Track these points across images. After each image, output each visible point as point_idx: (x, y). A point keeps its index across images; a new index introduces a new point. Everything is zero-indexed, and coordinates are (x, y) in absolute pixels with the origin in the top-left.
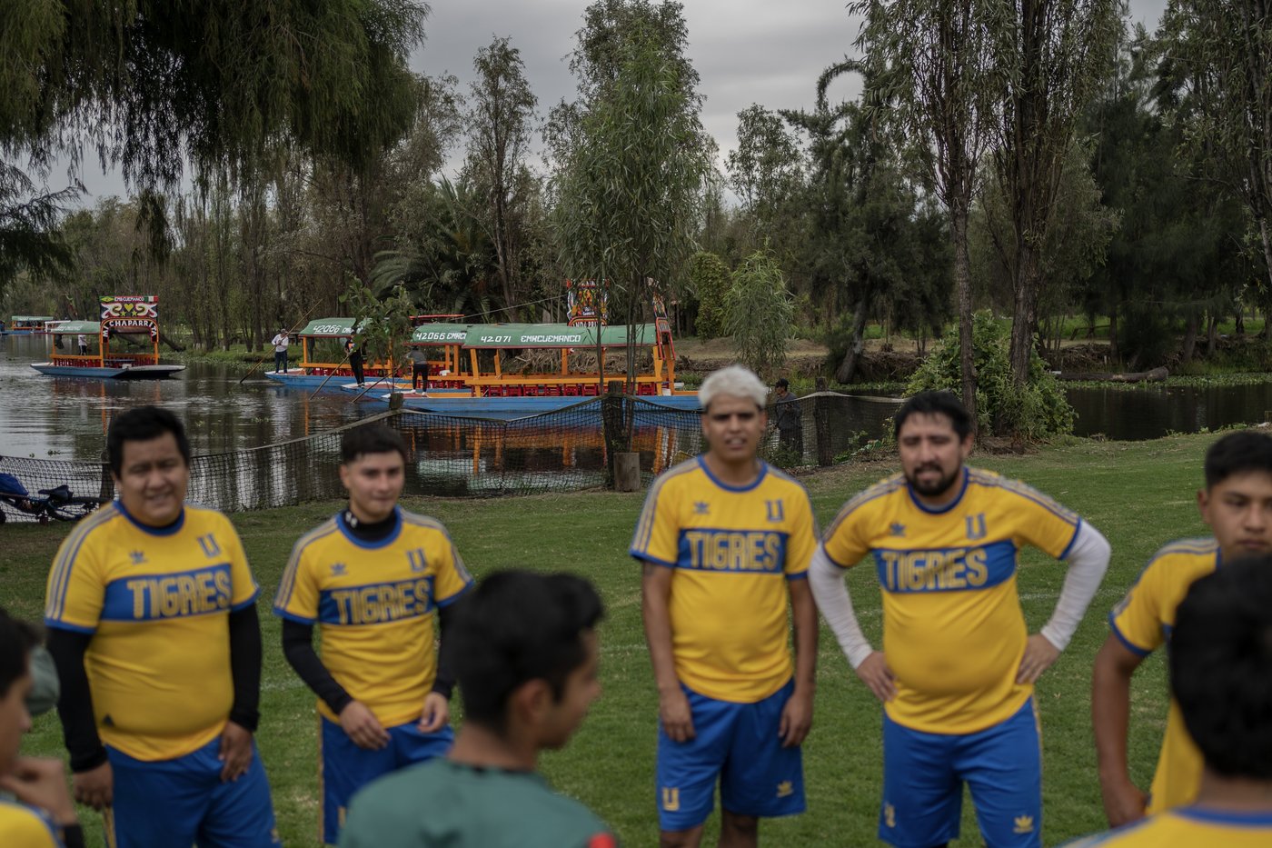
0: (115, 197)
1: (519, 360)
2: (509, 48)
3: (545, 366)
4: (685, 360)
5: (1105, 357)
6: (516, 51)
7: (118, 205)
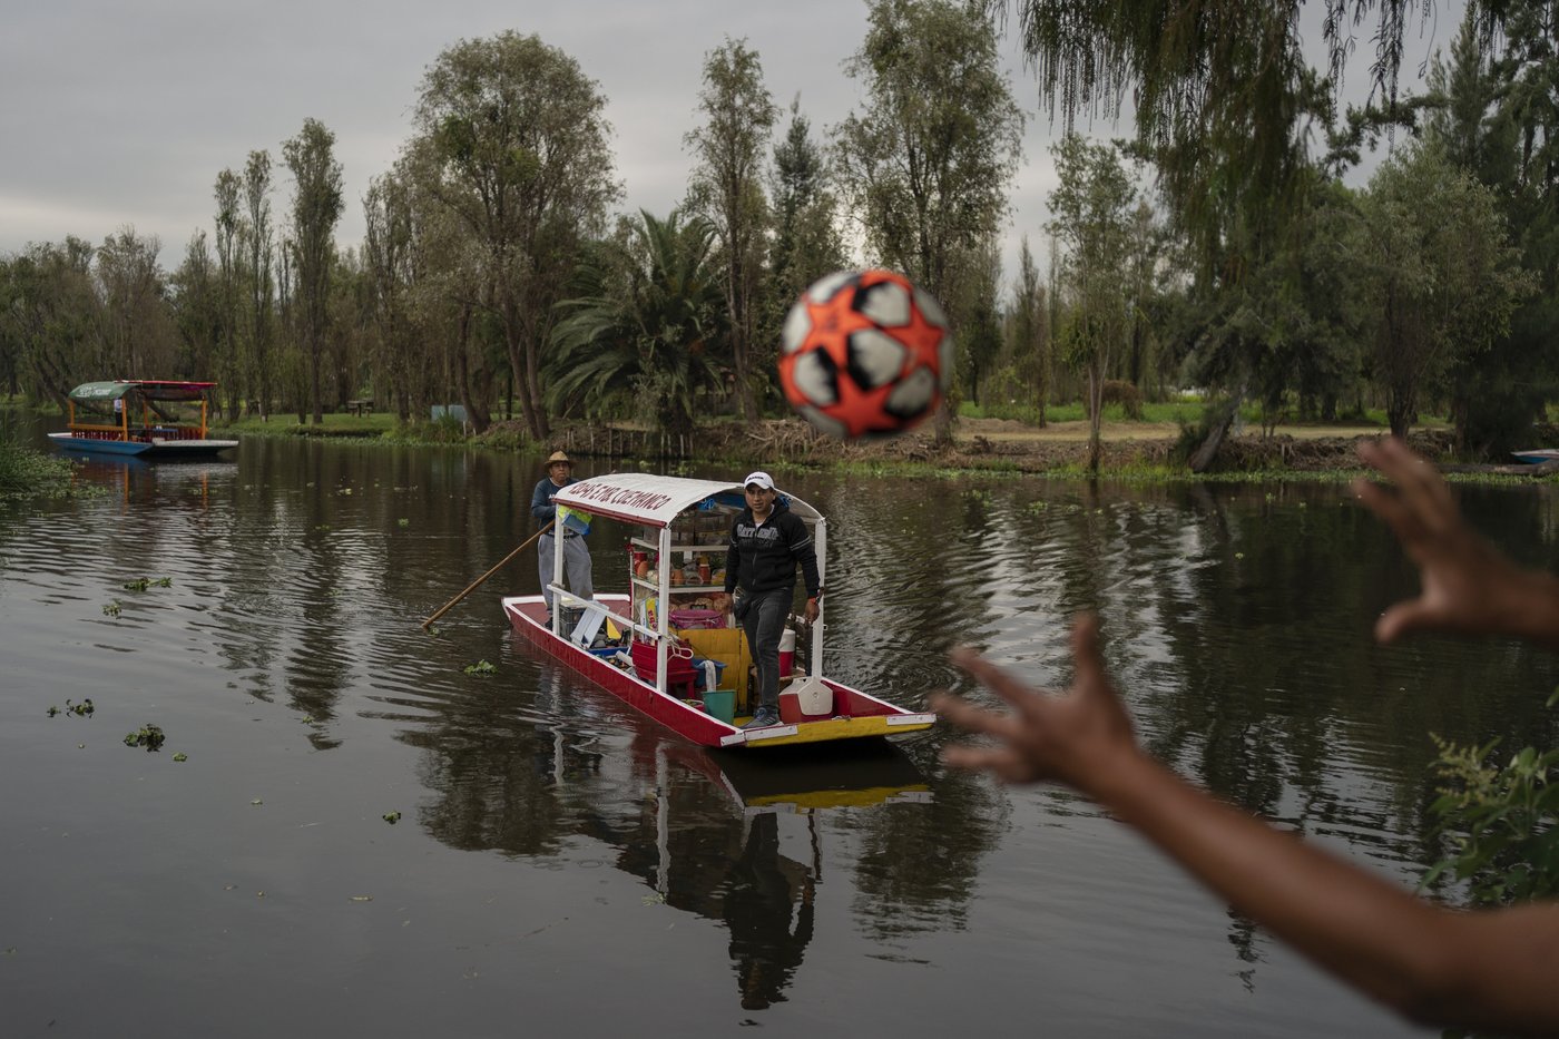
0: (48, 244)
1: (753, 439)
2: (748, 50)
3: (796, 446)
4: (984, 442)
5: (1450, 446)
6: (754, 55)
7: (50, 253)
